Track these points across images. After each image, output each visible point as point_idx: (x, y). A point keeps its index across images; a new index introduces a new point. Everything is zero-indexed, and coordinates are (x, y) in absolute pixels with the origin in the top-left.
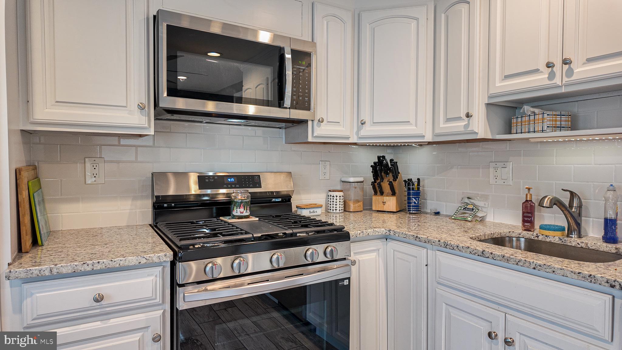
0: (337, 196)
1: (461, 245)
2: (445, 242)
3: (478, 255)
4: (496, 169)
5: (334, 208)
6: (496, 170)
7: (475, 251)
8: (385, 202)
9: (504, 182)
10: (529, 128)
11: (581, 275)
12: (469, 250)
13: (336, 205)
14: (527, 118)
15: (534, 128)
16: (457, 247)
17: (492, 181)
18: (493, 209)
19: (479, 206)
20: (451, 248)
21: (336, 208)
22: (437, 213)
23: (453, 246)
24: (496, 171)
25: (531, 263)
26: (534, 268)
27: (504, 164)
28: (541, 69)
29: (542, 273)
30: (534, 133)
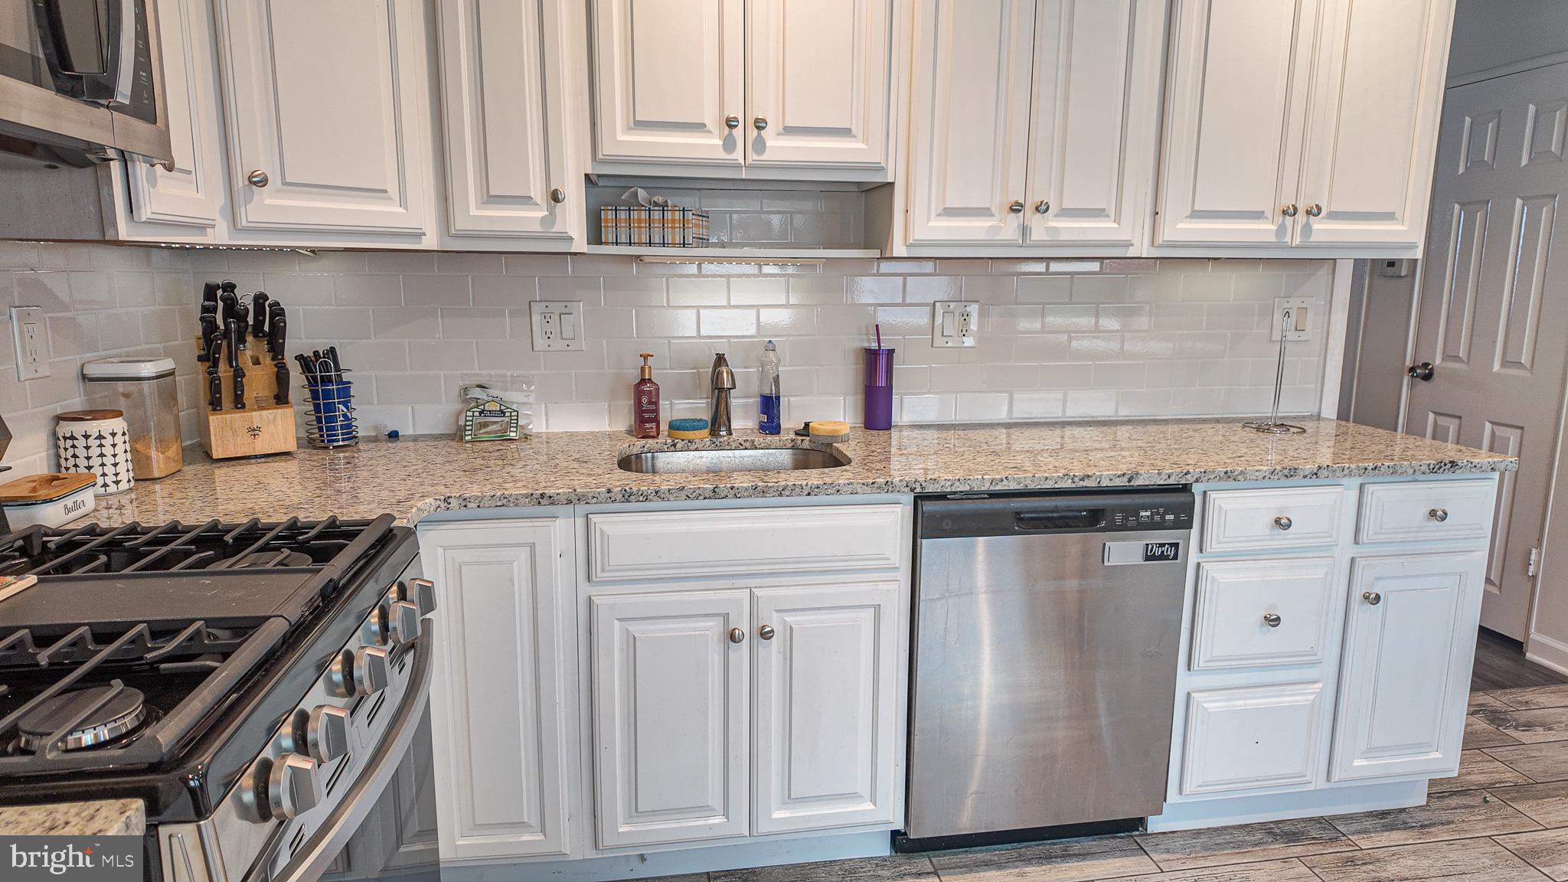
0: (113, 434)
1: (664, 487)
2: (625, 490)
3: (705, 498)
4: (547, 317)
5: (109, 479)
6: (548, 319)
7: (698, 492)
8: (259, 429)
9: (568, 346)
10: (650, 236)
11: (876, 485)
12: (683, 493)
13: (115, 465)
14: (644, 215)
15: (664, 236)
16: (657, 492)
17: (540, 343)
18: (543, 405)
19: (513, 403)
20: (641, 498)
21: (116, 475)
22: (394, 436)
23: (645, 493)
24: (548, 322)
25: (804, 487)
26: (809, 494)
27: (566, 307)
28: (709, 126)
29: (821, 498)
30: (664, 246)
